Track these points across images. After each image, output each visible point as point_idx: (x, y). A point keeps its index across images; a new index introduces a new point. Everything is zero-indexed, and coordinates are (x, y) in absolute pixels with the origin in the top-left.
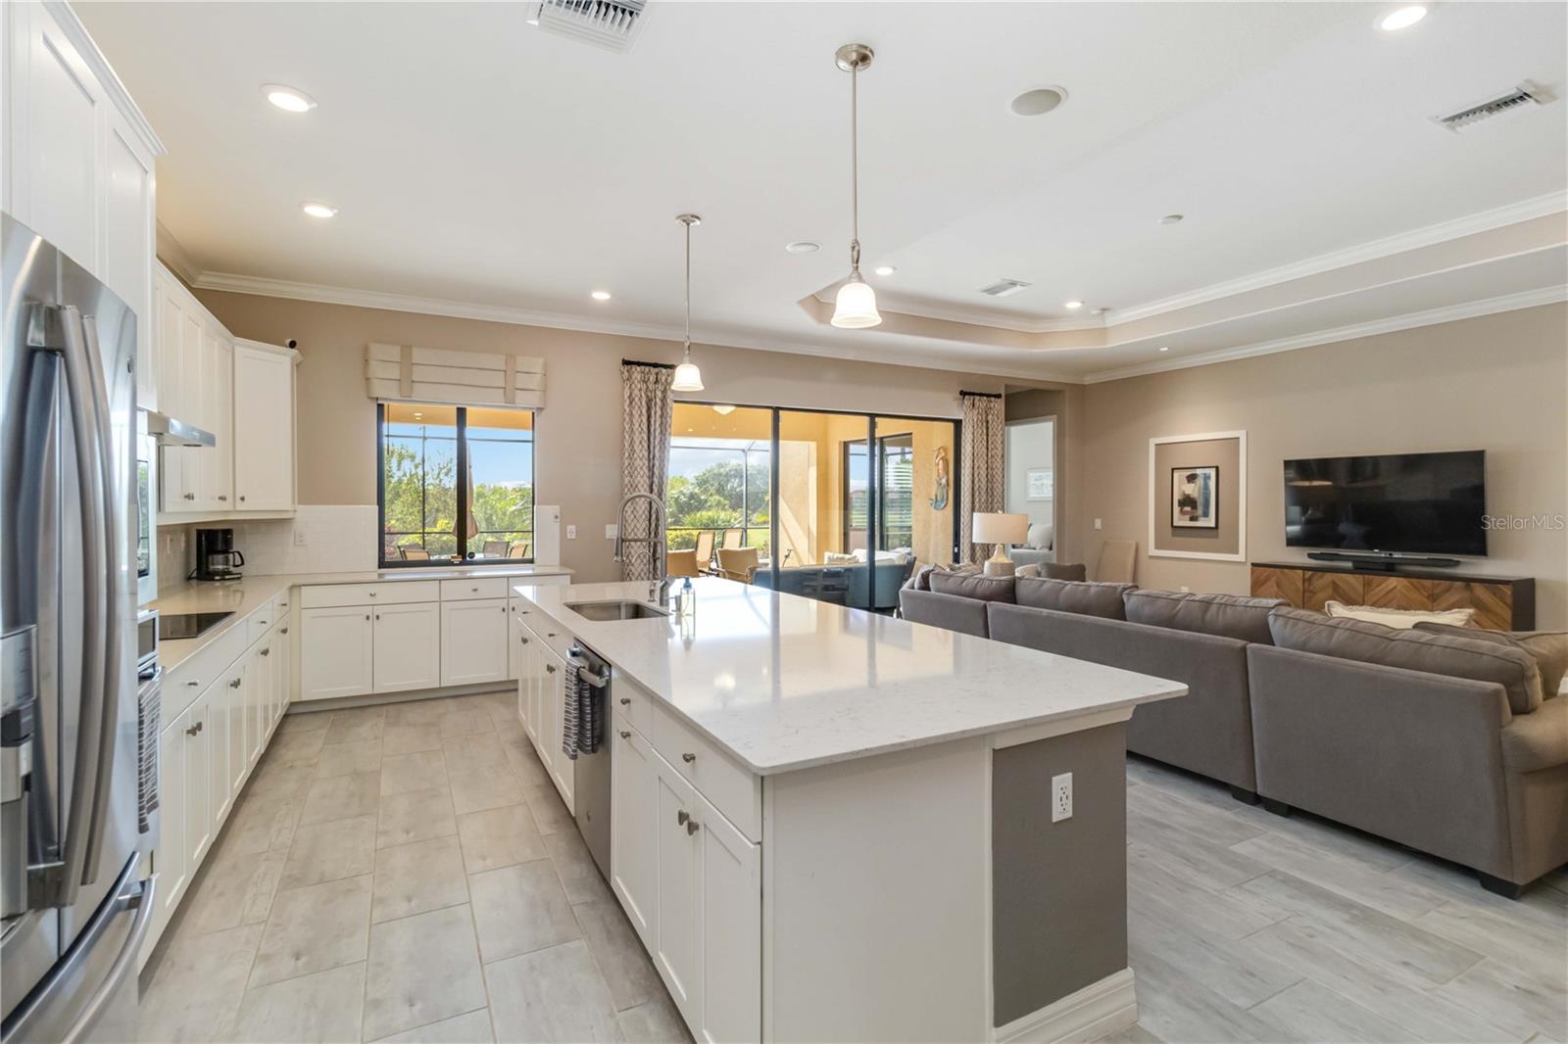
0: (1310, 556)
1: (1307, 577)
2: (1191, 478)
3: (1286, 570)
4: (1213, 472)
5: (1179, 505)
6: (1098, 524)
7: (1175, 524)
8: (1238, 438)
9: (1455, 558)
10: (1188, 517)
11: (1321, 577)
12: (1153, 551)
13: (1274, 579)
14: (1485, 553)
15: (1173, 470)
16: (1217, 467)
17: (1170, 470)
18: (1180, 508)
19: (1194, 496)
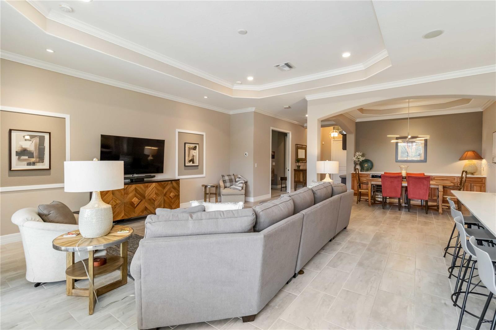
4: (47, 136)
7: (12, 168)
8: (65, 118)
9: (152, 175)
10: (25, 163)
11: (131, 187)
14: (162, 171)
15: (10, 131)
16: (50, 133)
17: (8, 131)
18: (18, 157)
19: (31, 150)
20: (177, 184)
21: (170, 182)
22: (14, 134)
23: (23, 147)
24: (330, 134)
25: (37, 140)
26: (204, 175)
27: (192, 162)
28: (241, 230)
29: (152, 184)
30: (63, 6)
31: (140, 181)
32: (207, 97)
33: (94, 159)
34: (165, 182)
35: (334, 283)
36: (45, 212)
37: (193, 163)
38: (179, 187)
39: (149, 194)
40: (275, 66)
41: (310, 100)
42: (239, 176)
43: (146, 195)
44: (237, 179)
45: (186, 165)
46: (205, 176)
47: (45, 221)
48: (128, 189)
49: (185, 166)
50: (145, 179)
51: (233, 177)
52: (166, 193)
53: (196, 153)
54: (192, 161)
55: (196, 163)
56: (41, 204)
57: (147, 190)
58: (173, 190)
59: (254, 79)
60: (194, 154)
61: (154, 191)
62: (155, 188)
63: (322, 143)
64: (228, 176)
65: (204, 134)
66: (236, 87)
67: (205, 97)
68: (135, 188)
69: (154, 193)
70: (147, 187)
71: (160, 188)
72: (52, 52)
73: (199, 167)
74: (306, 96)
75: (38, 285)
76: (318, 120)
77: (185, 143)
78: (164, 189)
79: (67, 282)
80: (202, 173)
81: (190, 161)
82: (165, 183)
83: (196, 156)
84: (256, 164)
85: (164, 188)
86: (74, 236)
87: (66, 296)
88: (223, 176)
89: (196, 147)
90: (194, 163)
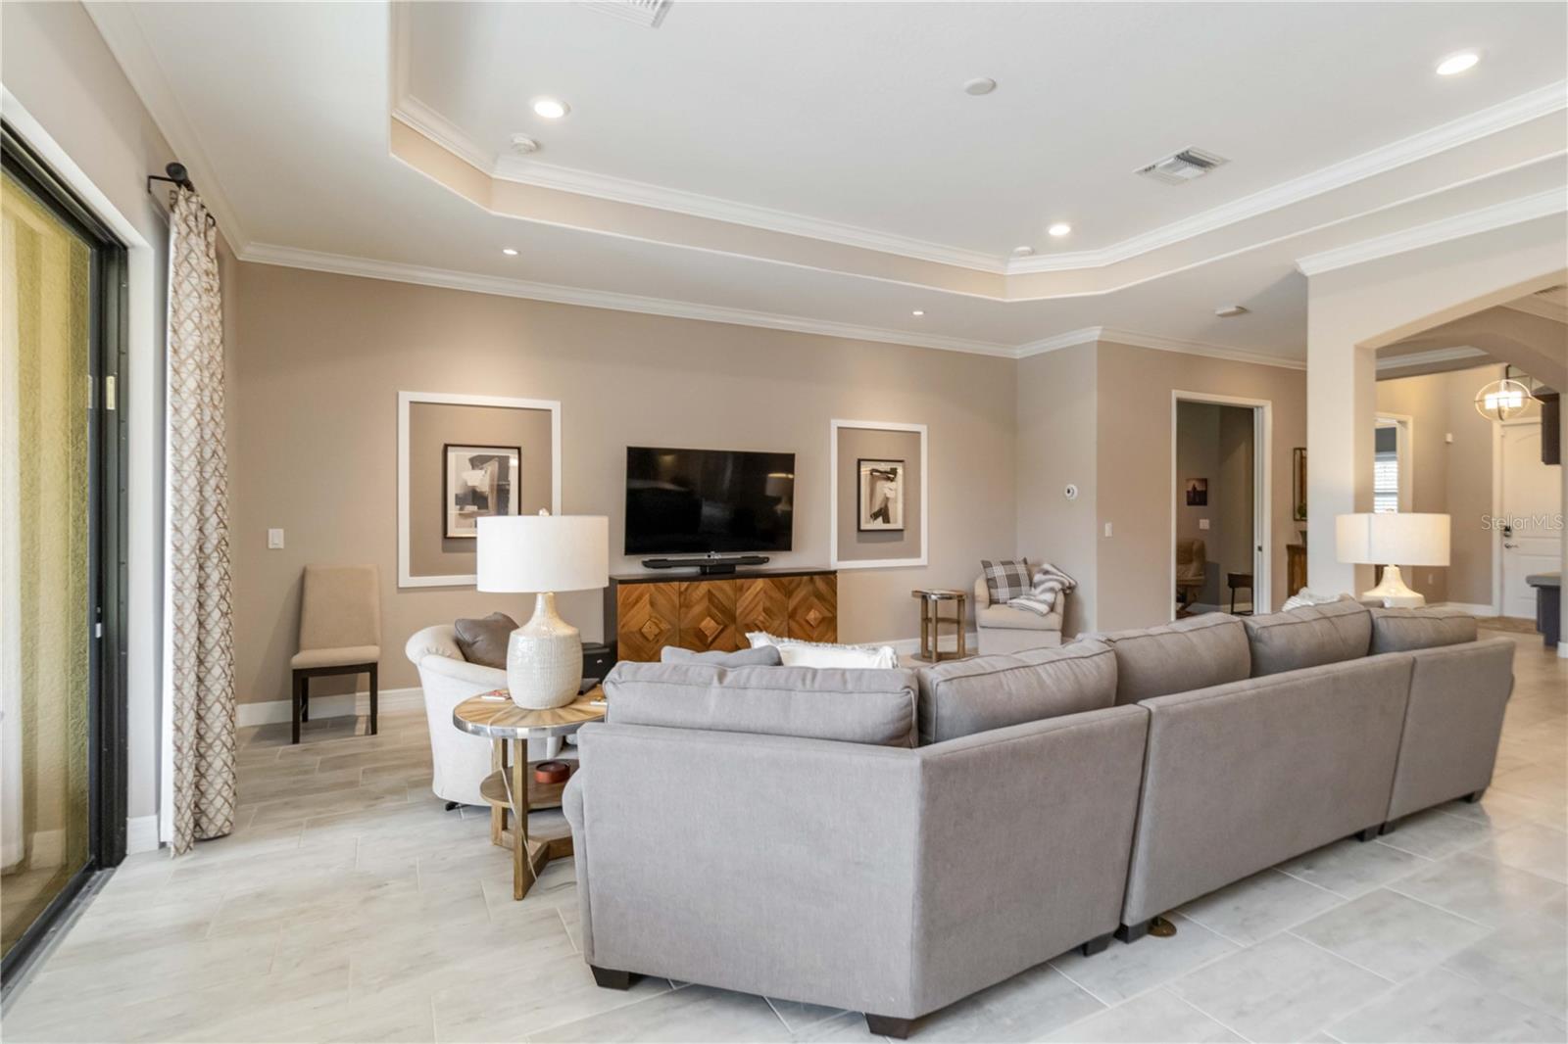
0: (646, 564)
1: (682, 589)
2: (477, 463)
3: (661, 585)
4: (514, 458)
5: (457, 504)
6: (277, 538)
7: (450, 534)
8: (550, 411)
9: (762, 555)
10: (473, 521)
11: (697, 587)
12: (406, 580)
13: (647, 597)
14: (788, 547)
15: (446, 446)
16: (519, 449)
17: (441, 447)
18: (458, 507)
19: (483, 490)
20: (827, 584)
21: (805, 578)
22: (452, 454)
23: (470, 484)
24: (1482, 401)
25: (492, 467)
26: (923, 560)
27: (880, 519)
28: (858, 734)
29: (754, 583)
30: (516, 141)
31: (725, 571)
32: (921, 313)
33: (541, 512)
34: (791, 578)
35: (1290, 1002)
36: (467, 637)
37: (884, 522)
38: (836, 593)
39: (747, 611)
40: (1139, 173)
41: (1316, 275)
42: (1047, 567)
43: (738, 612)
44: (1037, 577)
45: (862, 528)
46: (925, 563)
47: (467, 659)
48: (689, 591)
49: (859, 530)
50: (739, 568)
51: (1021, 570)
52: (795, 610)
53: (896, 490)
54: (883, 513)
55: (896, 522)
56: (461, 617)
57: (741, 596)
58: (816, 601)
59: (1074, 229)
60: (890, 494)
61: (761, 603)
62: (762, 595)
63: (1445, 437)
64: (1004, 563)
65: (923, 429)
66: (1016, 267)
67: (916, 313)
68: (709, 591)
69: (760, 608)
70: (741, 590)
71: (777, 595)
72: (514, 253)
73: (905, 533)
74: (1297, 260)
75: (452, 806)
76: (1360, 349)
77: (859, 461)
78: (789, 597)
79: (493, 810)
80: (917, 554)
81: (875, 516)
82: (791, 583)
83: (896, 498)
84: (1108, 528)
85: (789, 594)
86: (502, 699)
87: (491, 843)
88: (987, 565)
89: (894, 471)
90: (888, 522)
